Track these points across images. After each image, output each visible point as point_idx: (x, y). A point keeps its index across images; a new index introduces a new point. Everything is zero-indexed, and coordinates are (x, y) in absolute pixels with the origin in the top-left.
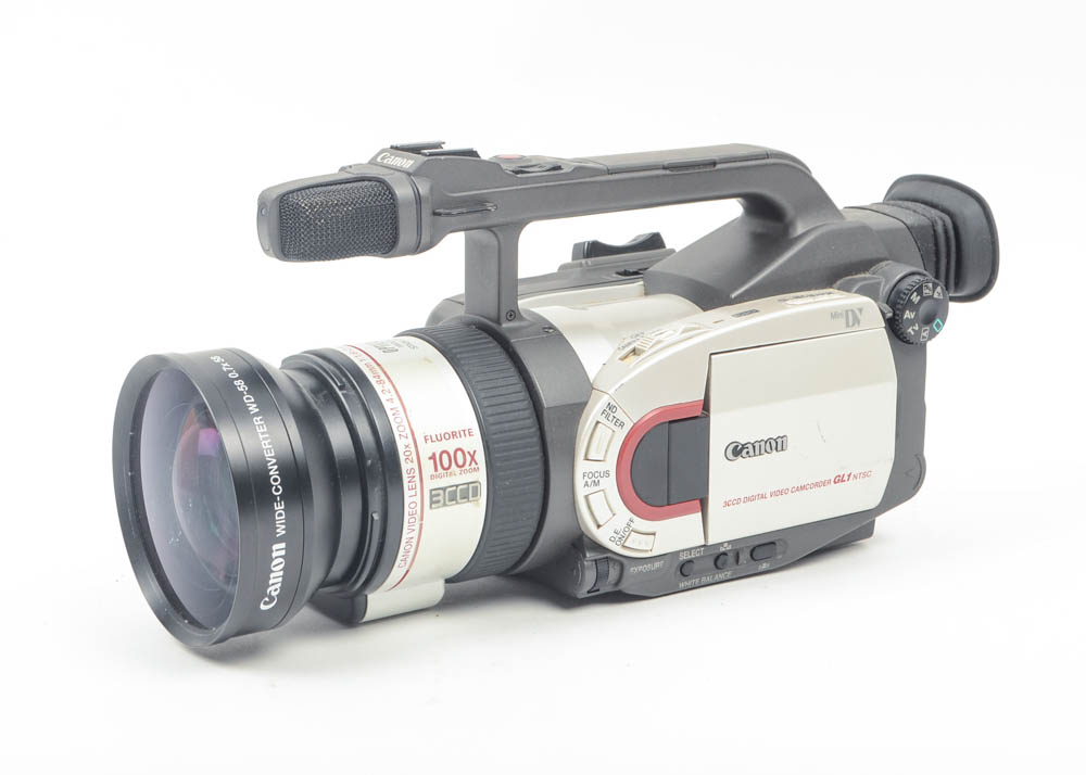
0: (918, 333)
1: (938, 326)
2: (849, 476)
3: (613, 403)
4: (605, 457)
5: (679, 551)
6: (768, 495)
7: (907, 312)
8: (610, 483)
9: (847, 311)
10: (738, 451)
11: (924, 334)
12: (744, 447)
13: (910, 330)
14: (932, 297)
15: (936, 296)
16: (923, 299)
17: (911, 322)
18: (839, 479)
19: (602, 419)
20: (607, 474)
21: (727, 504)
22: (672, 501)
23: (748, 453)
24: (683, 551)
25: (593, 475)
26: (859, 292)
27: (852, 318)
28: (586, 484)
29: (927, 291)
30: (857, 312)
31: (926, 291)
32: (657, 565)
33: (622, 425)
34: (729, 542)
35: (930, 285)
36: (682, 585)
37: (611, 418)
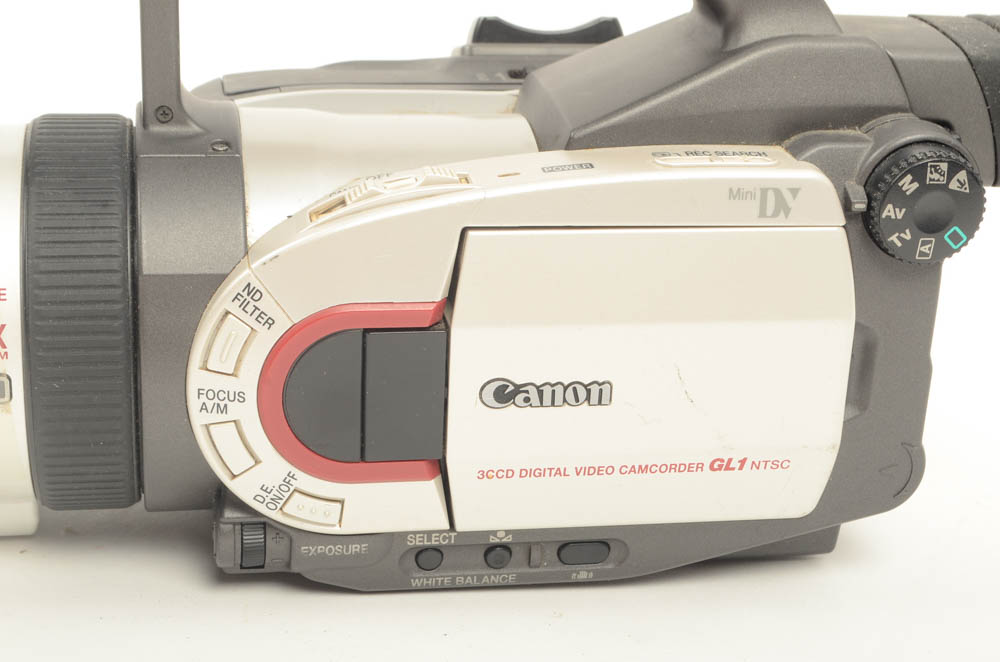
0: (910, 246)
1: (956, 238)
2: (743, 462)
3: (255, 284)
4: (237, 368)
5: (407, 533)
6: (571, 471)
7: (890, 207)
8: (248, 413)
9: (764, 192)
10: (506, 394)
11: (925, 249)
12: (518, 389)
13: (894, 238)
14: (945, 188)
15: (954, 185)
16: (925, 188)
17: (898, 226)
18: (721, 465)
19: (234, 308)
20: (240, 397)
21: (484, 475)
22: (368, 457)
23: (527, 400)
24: (415, 533)
25: (216, 395)
26: (812, 160)
27: (776, 203)
28: (204, 407)
29: (936, 176)
30: (788, 196)
31: (932, 177)
32: (354, 548)
33: (270, 322)
34: (508, 532)
35: (944, 166)
36: (416, 583)
37: (250, 309)
